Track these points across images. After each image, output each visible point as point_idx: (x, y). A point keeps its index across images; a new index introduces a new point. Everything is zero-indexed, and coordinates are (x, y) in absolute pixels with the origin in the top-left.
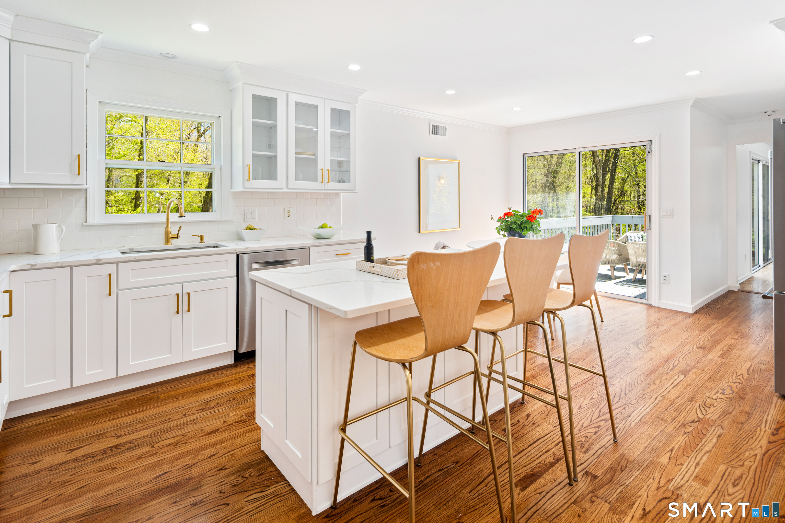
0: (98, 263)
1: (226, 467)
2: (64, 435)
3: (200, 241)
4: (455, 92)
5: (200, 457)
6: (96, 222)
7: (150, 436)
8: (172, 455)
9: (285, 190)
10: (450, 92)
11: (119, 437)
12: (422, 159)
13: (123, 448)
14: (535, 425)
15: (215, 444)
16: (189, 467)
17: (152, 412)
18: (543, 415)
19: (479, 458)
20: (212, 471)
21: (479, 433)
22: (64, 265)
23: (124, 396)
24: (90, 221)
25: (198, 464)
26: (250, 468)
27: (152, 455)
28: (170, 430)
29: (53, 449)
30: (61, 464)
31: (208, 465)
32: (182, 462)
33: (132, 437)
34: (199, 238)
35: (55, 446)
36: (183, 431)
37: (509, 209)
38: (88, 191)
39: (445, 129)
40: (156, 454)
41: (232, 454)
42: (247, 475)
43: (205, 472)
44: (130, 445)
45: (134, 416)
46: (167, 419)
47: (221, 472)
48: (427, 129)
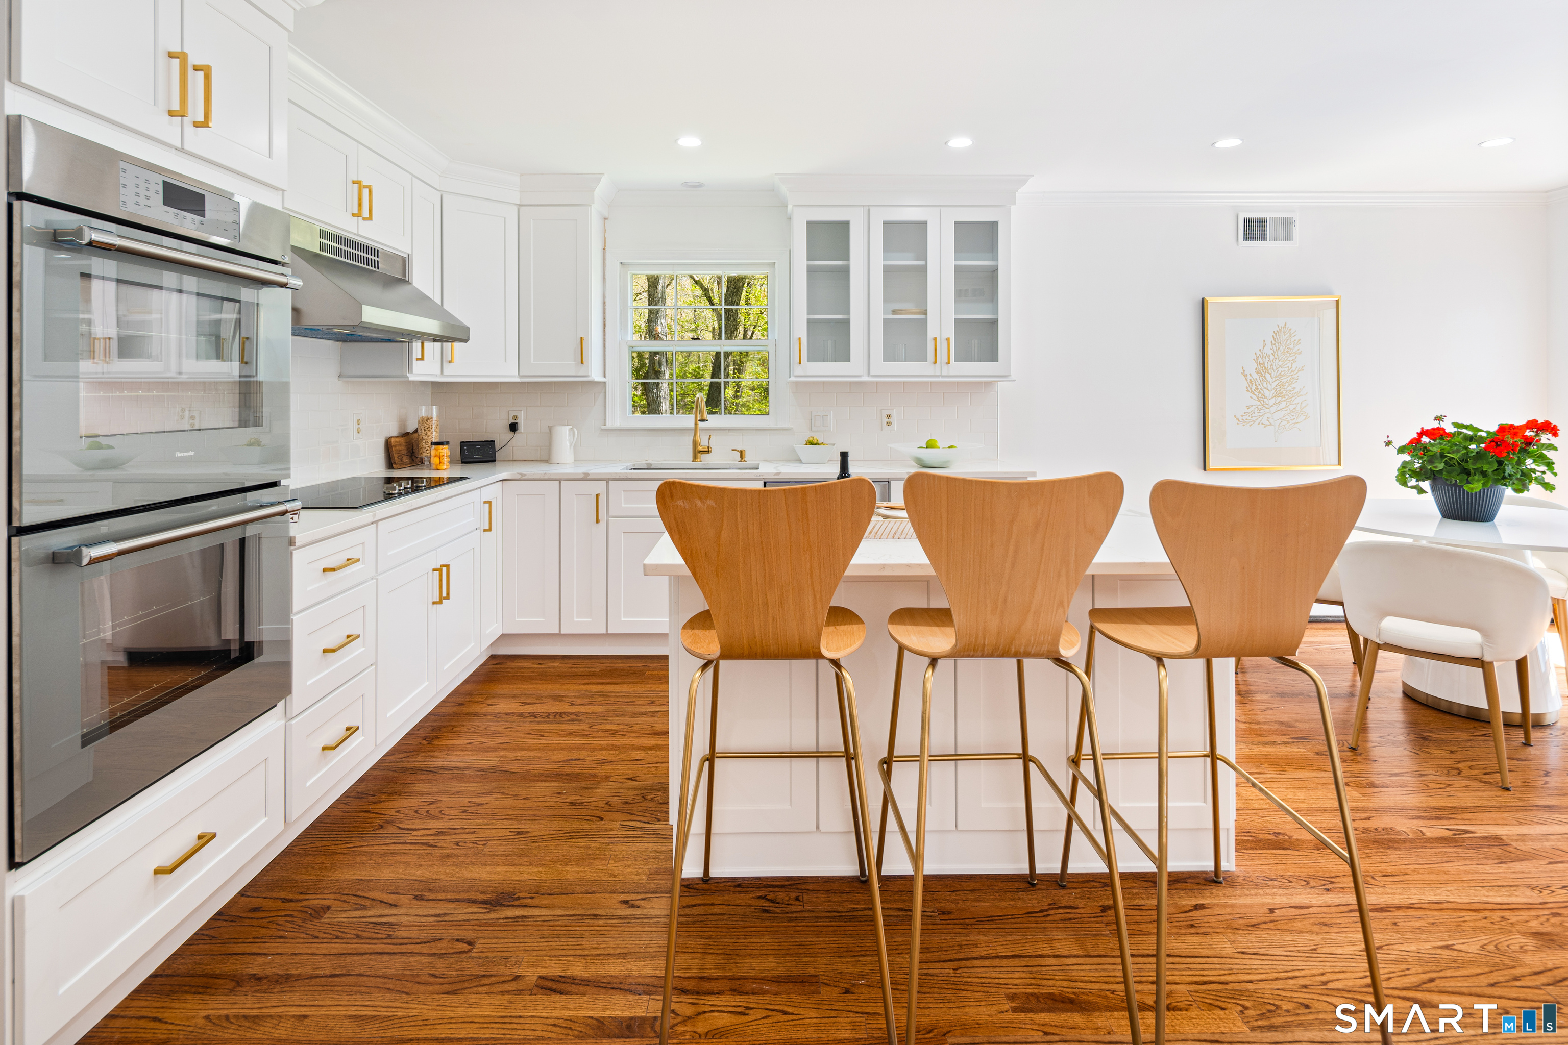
0: (586, 478)
1: (637, 778)
2: (532, 686)
3: (740, 459)
4: (1241, 142)
5: (625, 756)
6: (617, 425)
7: (597, 714)
8: (600, 743)
9: (865, 379)
10: (1227, 143)
11: (573, 704)
12: (1209, 300)
13: (566, 718)
14: (1193, 930)
15: (651, 748)
16: (604, 762)
17: (624, 688)
18: (1241, 921)
19: (995, 926)
20: (621, 777)
21: (1044, 889)
22: (551, 477)
23: (615, 661)
24: (610, 424)
25: (615, 763)
26: (659, 791)
27: (583, 735)
28: (623, 715)
29: (513, 697)
30: (507, 714)
31: (622, 769)
32: (601, 755)
33: (583, 709)
34: (739, 454)
35: (518, 694)
36: (633, 721)
37: (1439, 419)
38: (607, 384)
39: (1288, 223)
40: (587, 735)
41: (657, 767)
42: (649, 797)
43: (613, 774)
44: (575, 717)
45: (604, 686)
46: (631, 702)
47: (627, 781)
48: (1232, 229)
